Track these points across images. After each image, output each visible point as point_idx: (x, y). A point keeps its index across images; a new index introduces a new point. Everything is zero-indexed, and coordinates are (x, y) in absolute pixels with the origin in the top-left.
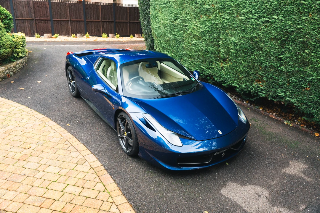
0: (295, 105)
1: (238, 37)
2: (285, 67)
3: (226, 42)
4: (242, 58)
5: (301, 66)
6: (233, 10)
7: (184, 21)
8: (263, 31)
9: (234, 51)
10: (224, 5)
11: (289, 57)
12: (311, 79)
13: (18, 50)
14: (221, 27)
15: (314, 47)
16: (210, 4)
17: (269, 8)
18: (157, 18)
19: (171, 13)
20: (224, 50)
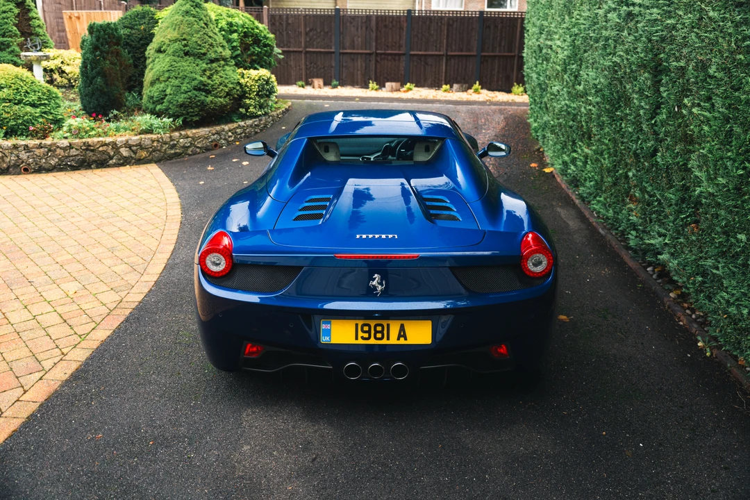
13: (248, 101)
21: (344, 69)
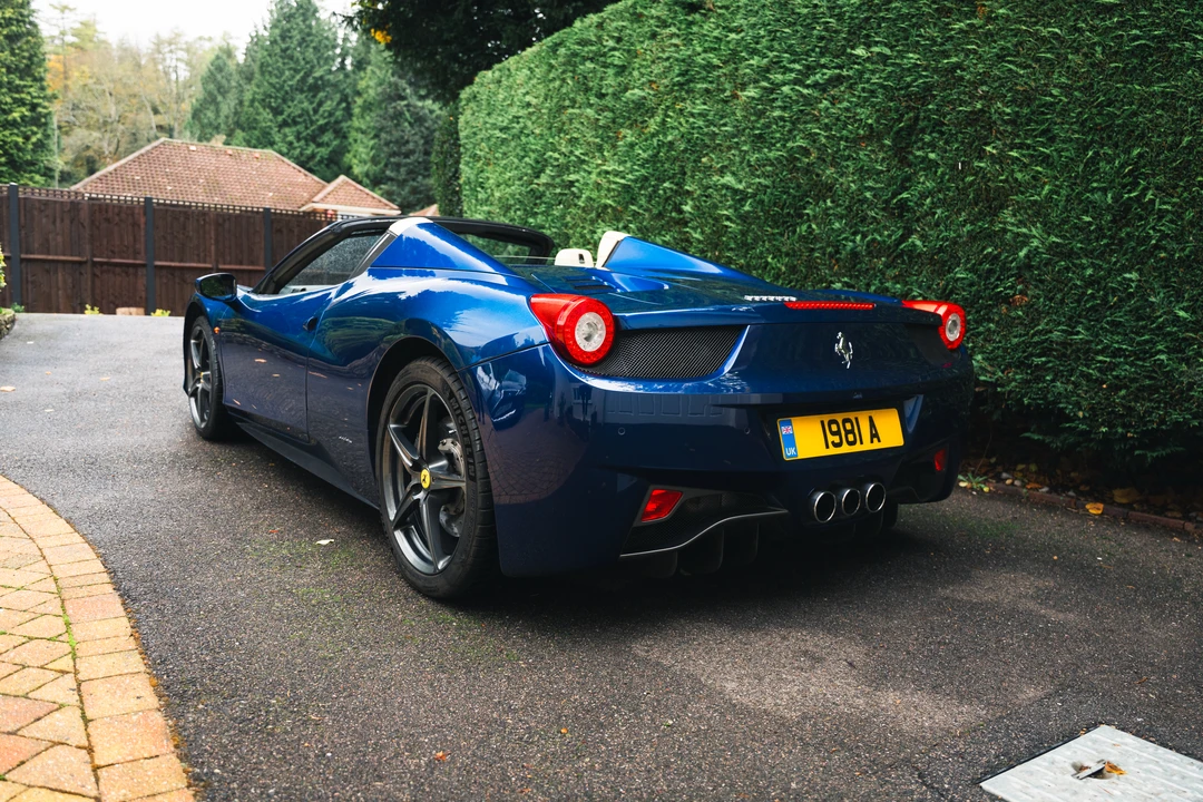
0: (982, 378)
1: (743, 169)
2: (923, 237)
3: (705, 202)
4: (767, 244)
5: (980, 216)
6: (719, 76)
7: (563, 169)
8: (826, 121)
9: (738, 224)
10: (687, 71)
11: (930, 193)
12: (1027, 256)
14: (685, 151)
15: (1013, 122)
16: (643, 84)
17: (836, 32)
18: (483, 188)
19: (522, 154)
20: (702, 233)
21: (30, 288)
